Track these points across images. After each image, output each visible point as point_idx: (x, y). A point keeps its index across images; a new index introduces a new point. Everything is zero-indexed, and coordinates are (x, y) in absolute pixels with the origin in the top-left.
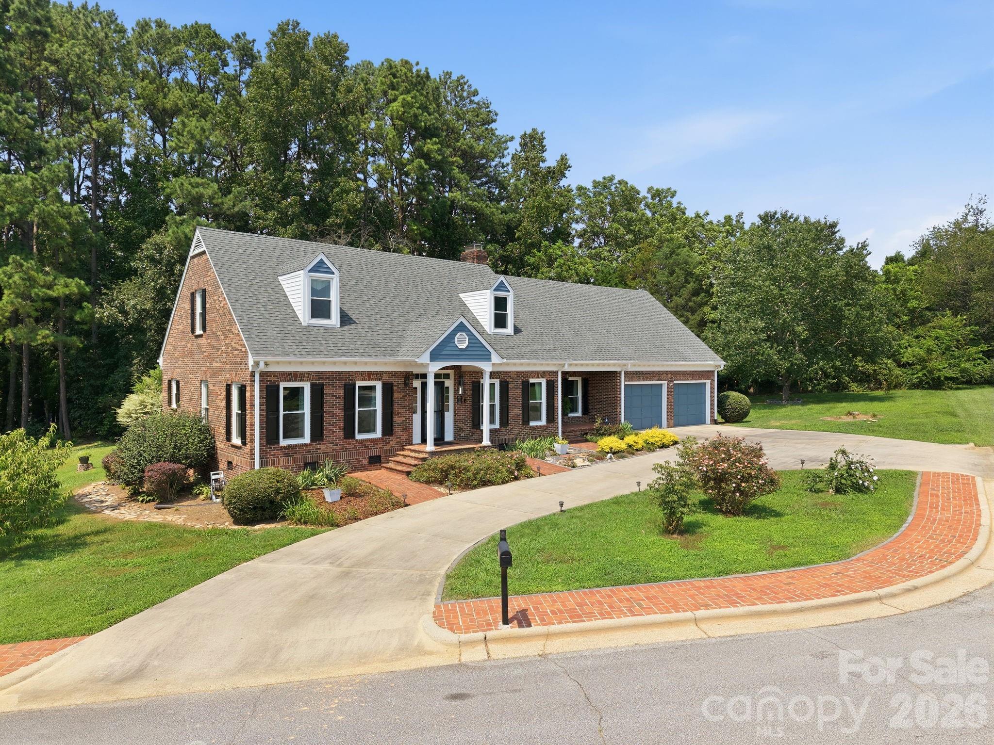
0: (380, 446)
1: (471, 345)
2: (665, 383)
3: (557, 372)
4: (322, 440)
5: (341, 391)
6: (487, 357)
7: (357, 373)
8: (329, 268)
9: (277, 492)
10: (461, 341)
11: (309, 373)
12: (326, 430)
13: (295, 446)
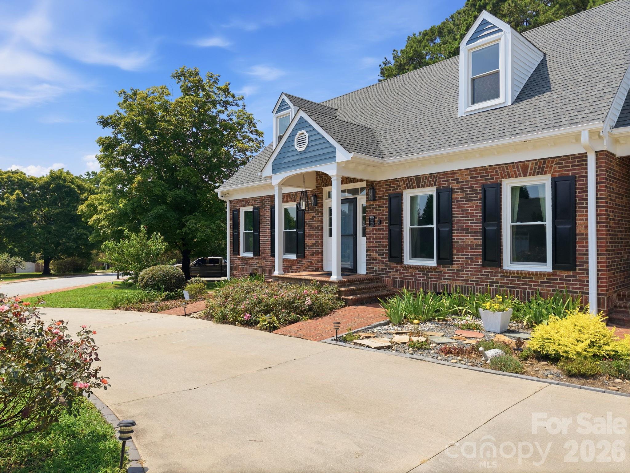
3: (586, 155)
4: (259, 255)
5: (269, 214)
6: (332, 155)
8: (287, 104)
10: (302, 142)
11: (252, 199)
13: (247, 259)
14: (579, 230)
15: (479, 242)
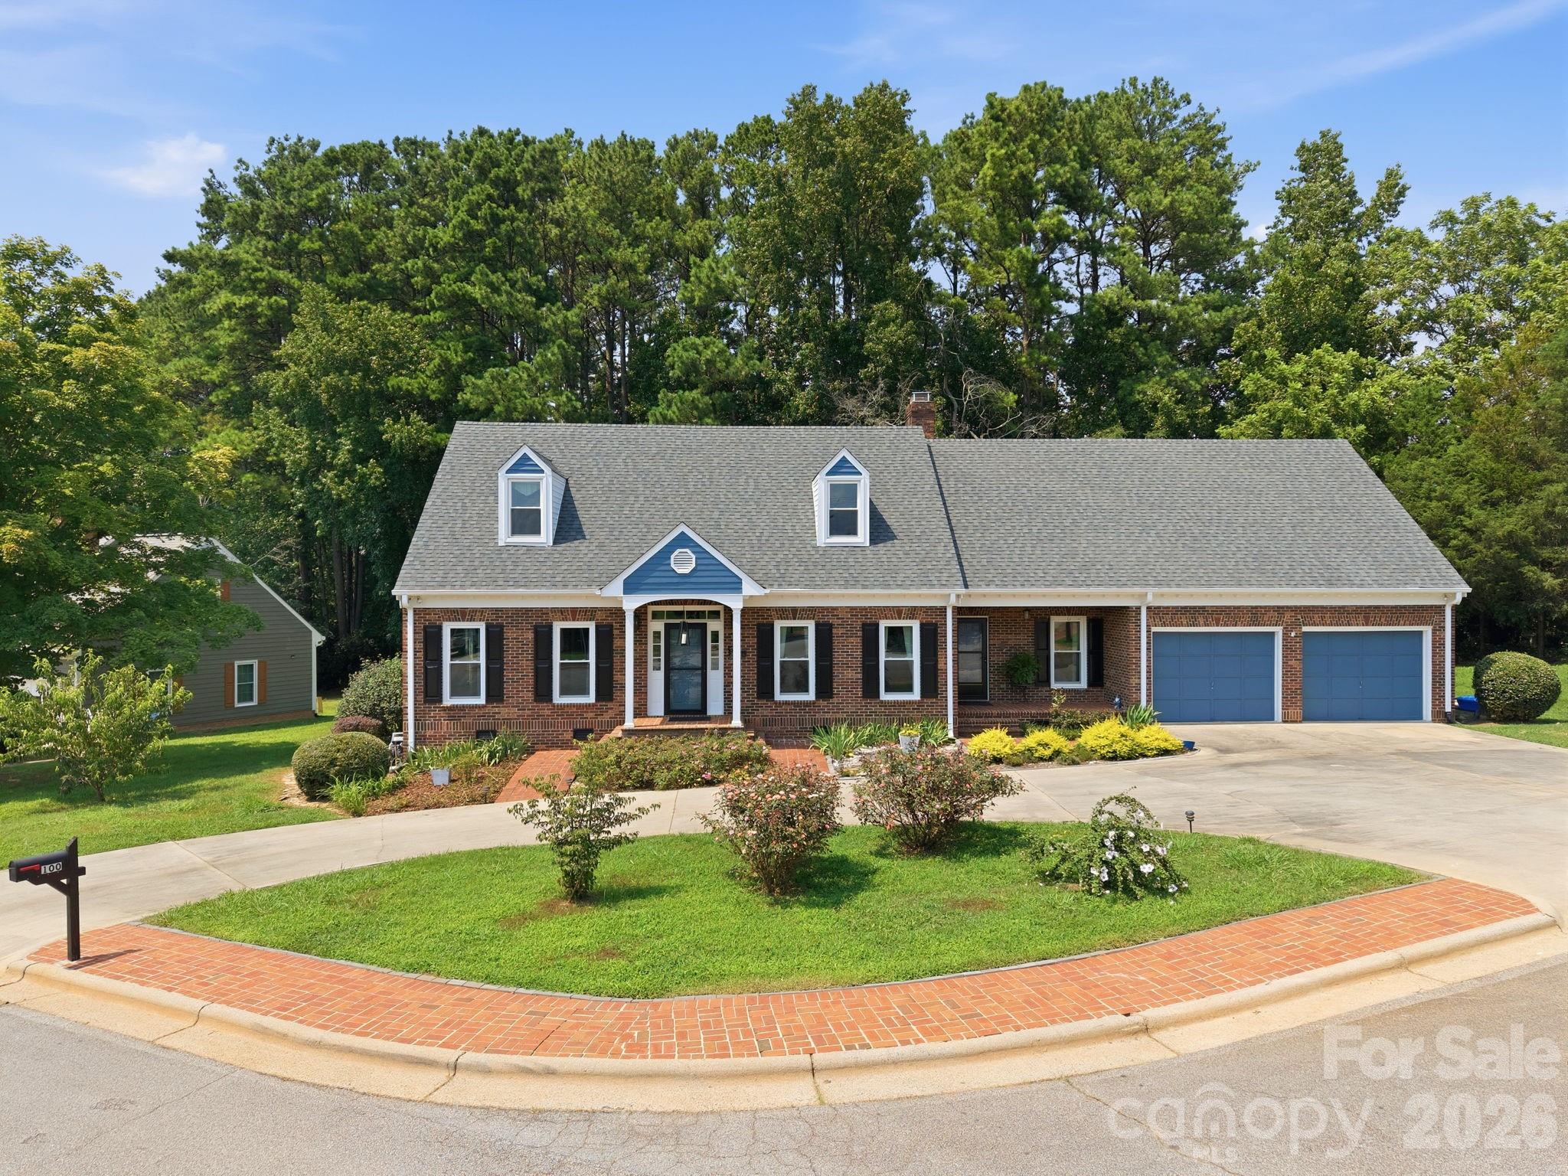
0: (592, 715)
1: (699, 568)
2: (1278, 630)
3: (945, 608)
4: (502, 701)
5: (530, 635)
6: (735, 586)
7: (554, 610)
8: (537, 465)
9: (332, 763)
10: (680, 562)
11: (482, 611)
12: (508, 688)
13: (463, 708)
14: (940, 666)
15: (860, 676)
